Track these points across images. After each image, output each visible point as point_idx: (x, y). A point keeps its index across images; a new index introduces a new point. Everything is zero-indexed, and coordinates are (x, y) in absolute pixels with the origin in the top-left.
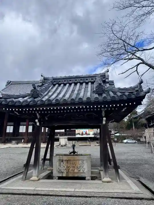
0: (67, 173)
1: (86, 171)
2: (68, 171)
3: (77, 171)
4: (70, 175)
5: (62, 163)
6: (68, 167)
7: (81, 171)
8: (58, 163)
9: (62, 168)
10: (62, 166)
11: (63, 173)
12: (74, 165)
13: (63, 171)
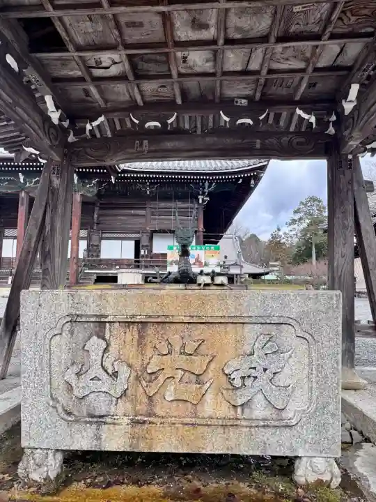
0: (135, 423)
1: (295, 408)
2: (142, 408)
3: (224, 411)
4: (165, 443)
5: (95, 344)
6: (145, 376)
7: (260, 410)
8: (61, 348)
9: (94, 385)
10: (96, 371)
11: (99, 419)
12: (198, 364)
13: (102, 410)
